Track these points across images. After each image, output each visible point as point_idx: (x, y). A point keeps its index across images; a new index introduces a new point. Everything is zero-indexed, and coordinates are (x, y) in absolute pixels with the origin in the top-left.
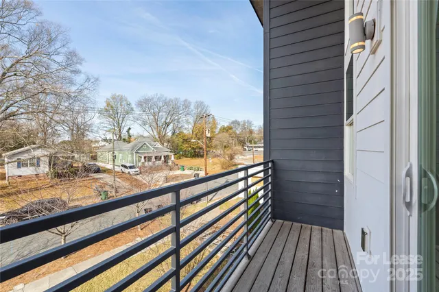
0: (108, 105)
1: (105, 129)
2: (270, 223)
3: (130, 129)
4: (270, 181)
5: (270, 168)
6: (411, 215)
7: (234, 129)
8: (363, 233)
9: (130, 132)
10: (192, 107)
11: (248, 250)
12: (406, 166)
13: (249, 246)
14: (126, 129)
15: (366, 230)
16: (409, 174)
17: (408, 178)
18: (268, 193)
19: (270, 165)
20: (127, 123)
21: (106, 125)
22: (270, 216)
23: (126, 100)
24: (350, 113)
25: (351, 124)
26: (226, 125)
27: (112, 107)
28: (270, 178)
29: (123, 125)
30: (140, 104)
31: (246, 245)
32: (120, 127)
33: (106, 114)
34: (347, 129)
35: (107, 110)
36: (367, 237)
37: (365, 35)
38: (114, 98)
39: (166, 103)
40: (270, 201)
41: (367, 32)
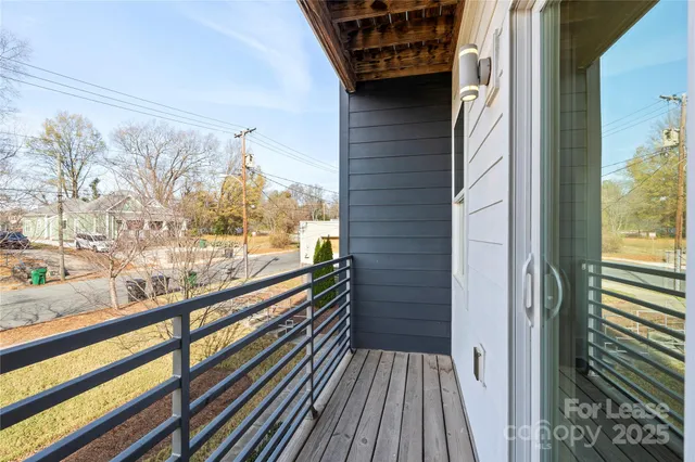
0: (50, 131)
1: (43, 178)
2: (348, 355)
3: (96, 181)
4: (348, 288)
5: (348, 268)
6: (532, 326)
7: (293, 198)
8: (476, 355)
9: (99, 186)
10: (221, 149)
11: (313, 402)
12: (527, 257)
13: (315, 394)
14: (89, 180)
15: (480, 351)
16: (530, 271)
17: (529, 275)
18: (345, 307)
19: (348, 263)
20: (91, 171)
21: (44, 170)
22: (348, 344)
23: (90, 127)
24: (460, 186)
25: (461, 202)
26: (281, 189)
27: (59, 137)
28: (348, 283)
29: (83, 173)
30: (120, 137)
31: (311, 394)
32: (75, 175)
33: (43, 147)
34: (456, 209)
35: (47, 141)
36: (481, 359)
37: (479, 77)
38: (63, 119)
39: (173, 138)
40: (348, 320)
41: (481, 73)
